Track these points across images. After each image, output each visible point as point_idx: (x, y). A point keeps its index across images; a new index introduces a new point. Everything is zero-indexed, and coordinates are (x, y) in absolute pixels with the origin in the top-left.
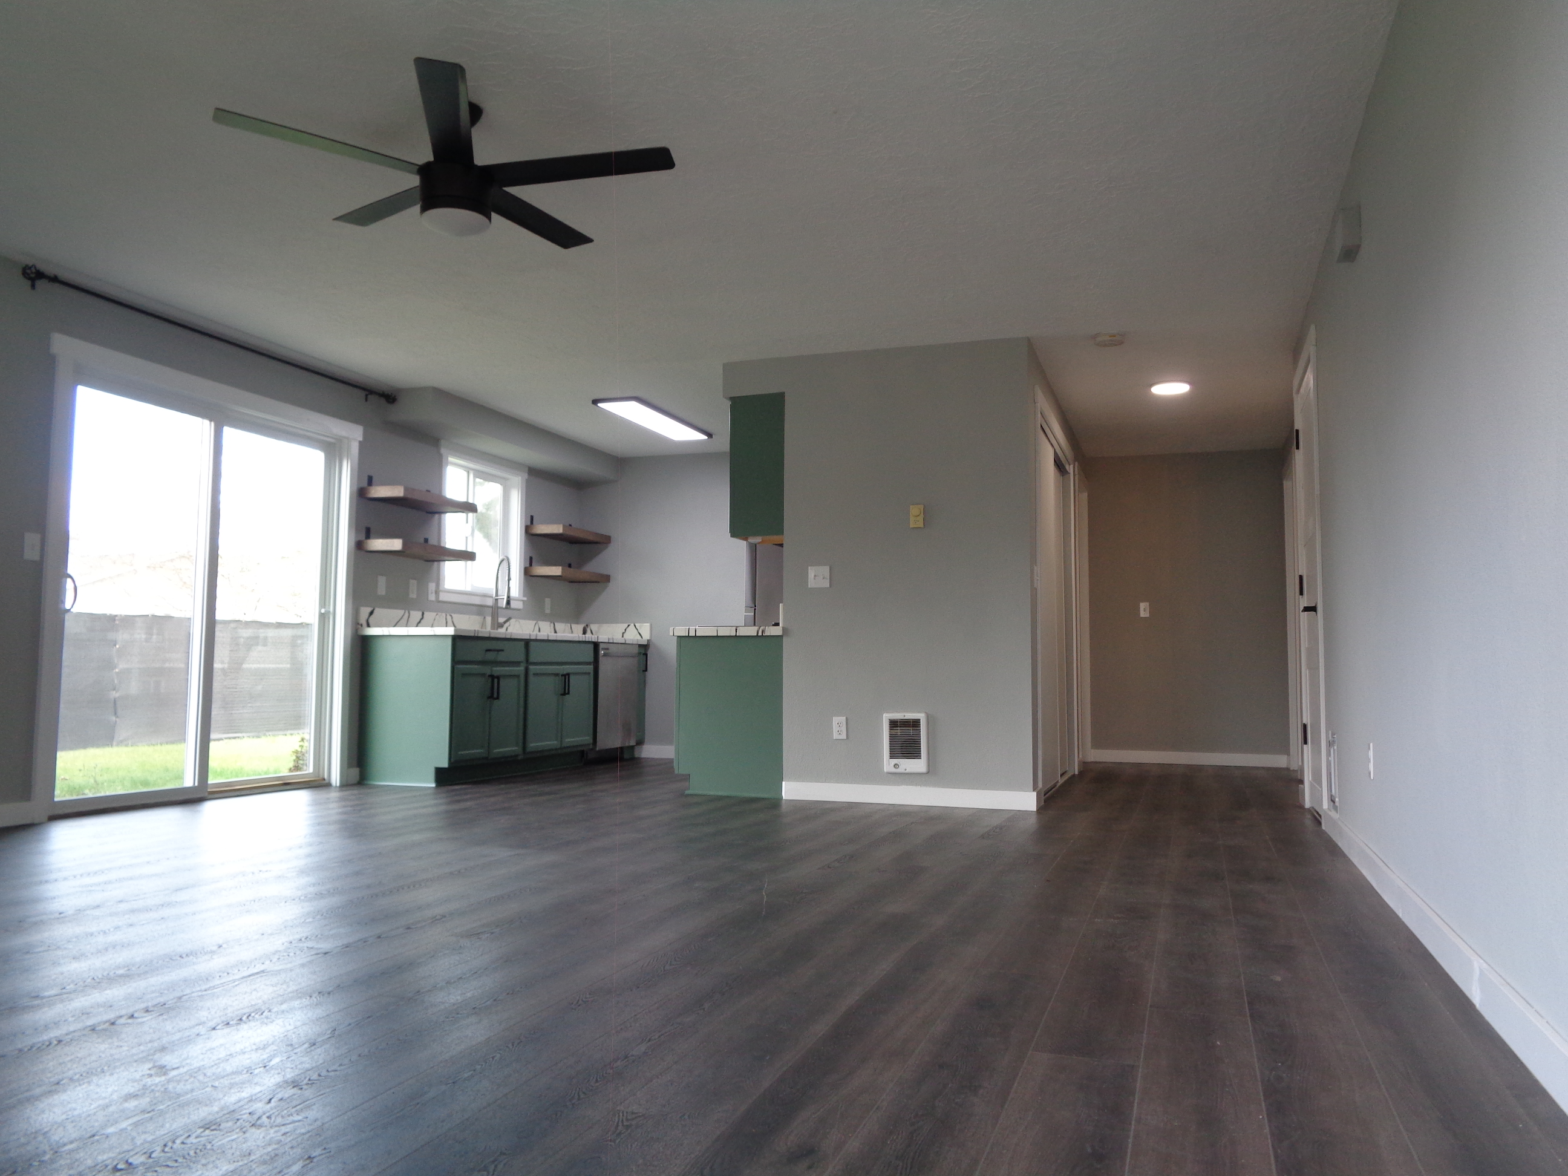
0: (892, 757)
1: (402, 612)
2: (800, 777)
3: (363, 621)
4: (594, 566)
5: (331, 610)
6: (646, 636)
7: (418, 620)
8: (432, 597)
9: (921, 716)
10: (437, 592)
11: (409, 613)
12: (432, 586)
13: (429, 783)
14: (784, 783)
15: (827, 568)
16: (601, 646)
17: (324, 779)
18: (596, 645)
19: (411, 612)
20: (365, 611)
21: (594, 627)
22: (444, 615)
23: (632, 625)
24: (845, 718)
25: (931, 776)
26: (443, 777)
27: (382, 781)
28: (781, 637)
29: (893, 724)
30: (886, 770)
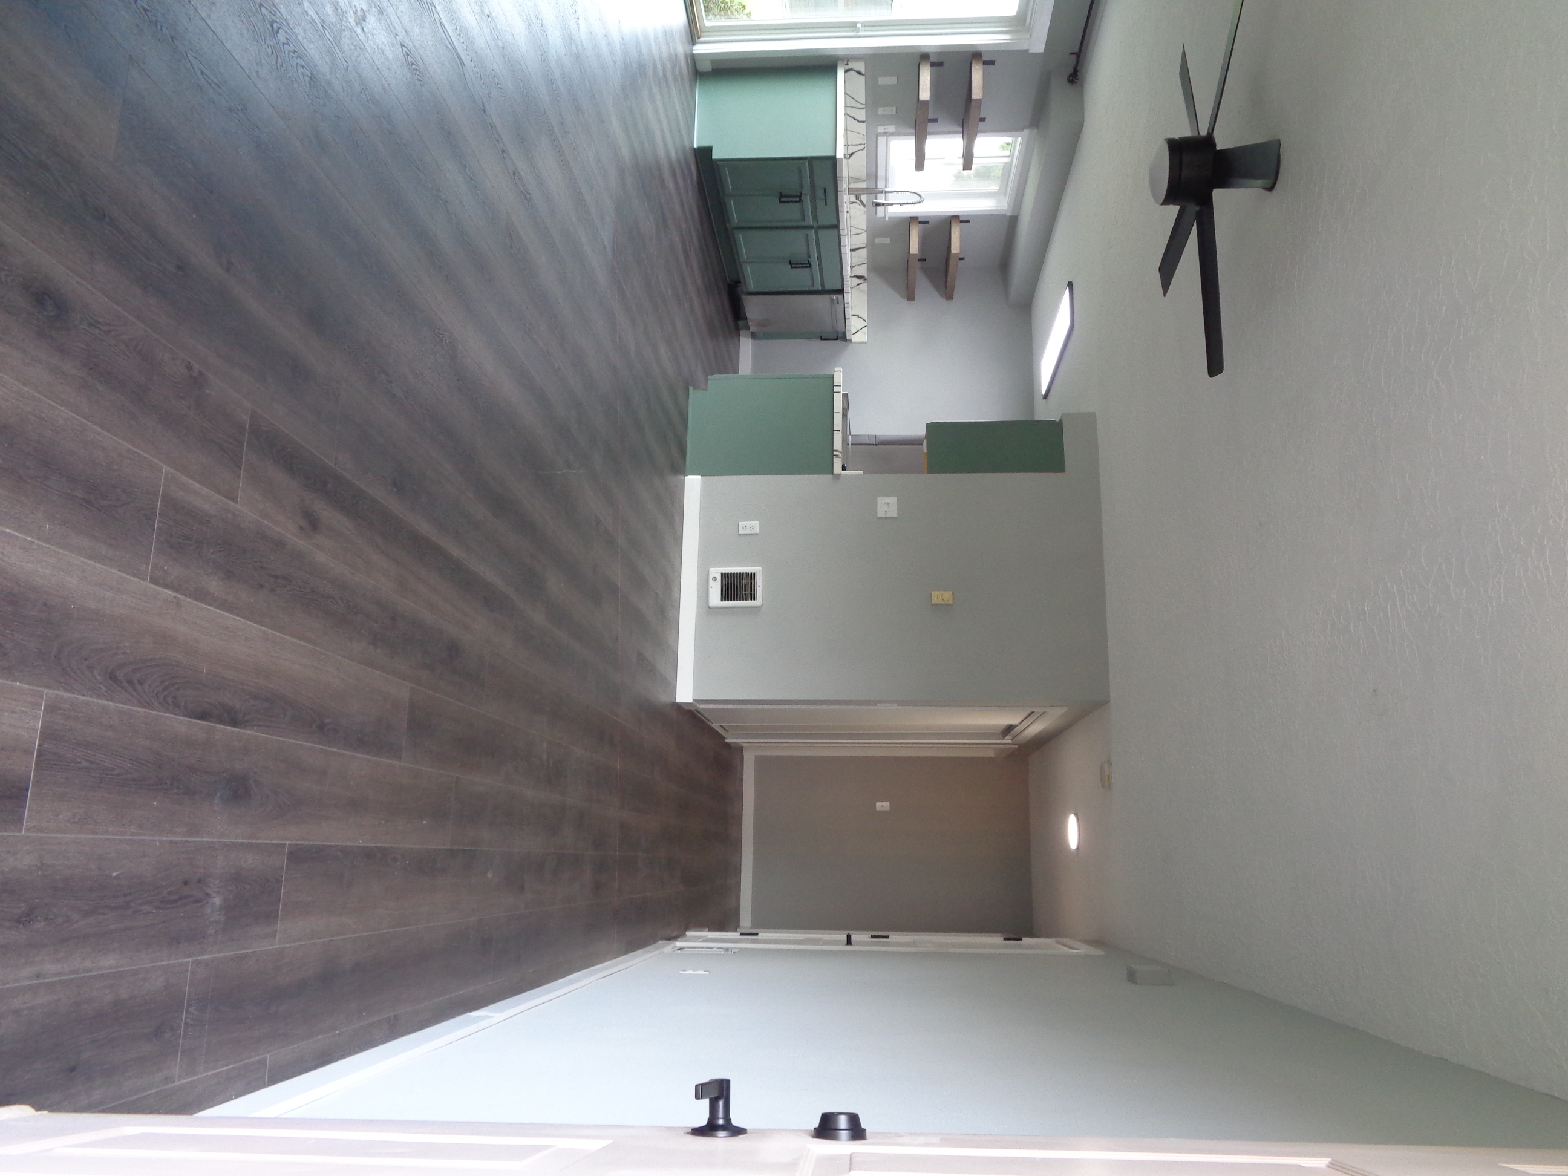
0: (724, 576)
1: (863, 102)
2: (705, 493)
3: (851, 65)
4: (923, 284)
5: (861, 34)
6: (855, 338)
7: (857, 118)
8: (881, 129)
9: (759, 601)
10: (886, 134)
11: (863, 108)
12: (891, 129)
13: (698, 142)
14: (699, 477)
15: (896, 516)
16: (840, 297)
17: (699, 38)
18: (841, 291)
19: (864, 110)
20: (861, 66)
21: (864, 286)
22: (865, 142)
23: (866, 325)
24: (758, 532)
25: (706, 611)
26: (704, 154)
27: (699, 94)
28: (832, 473)
29: (752, 576)
30: (711, 570)
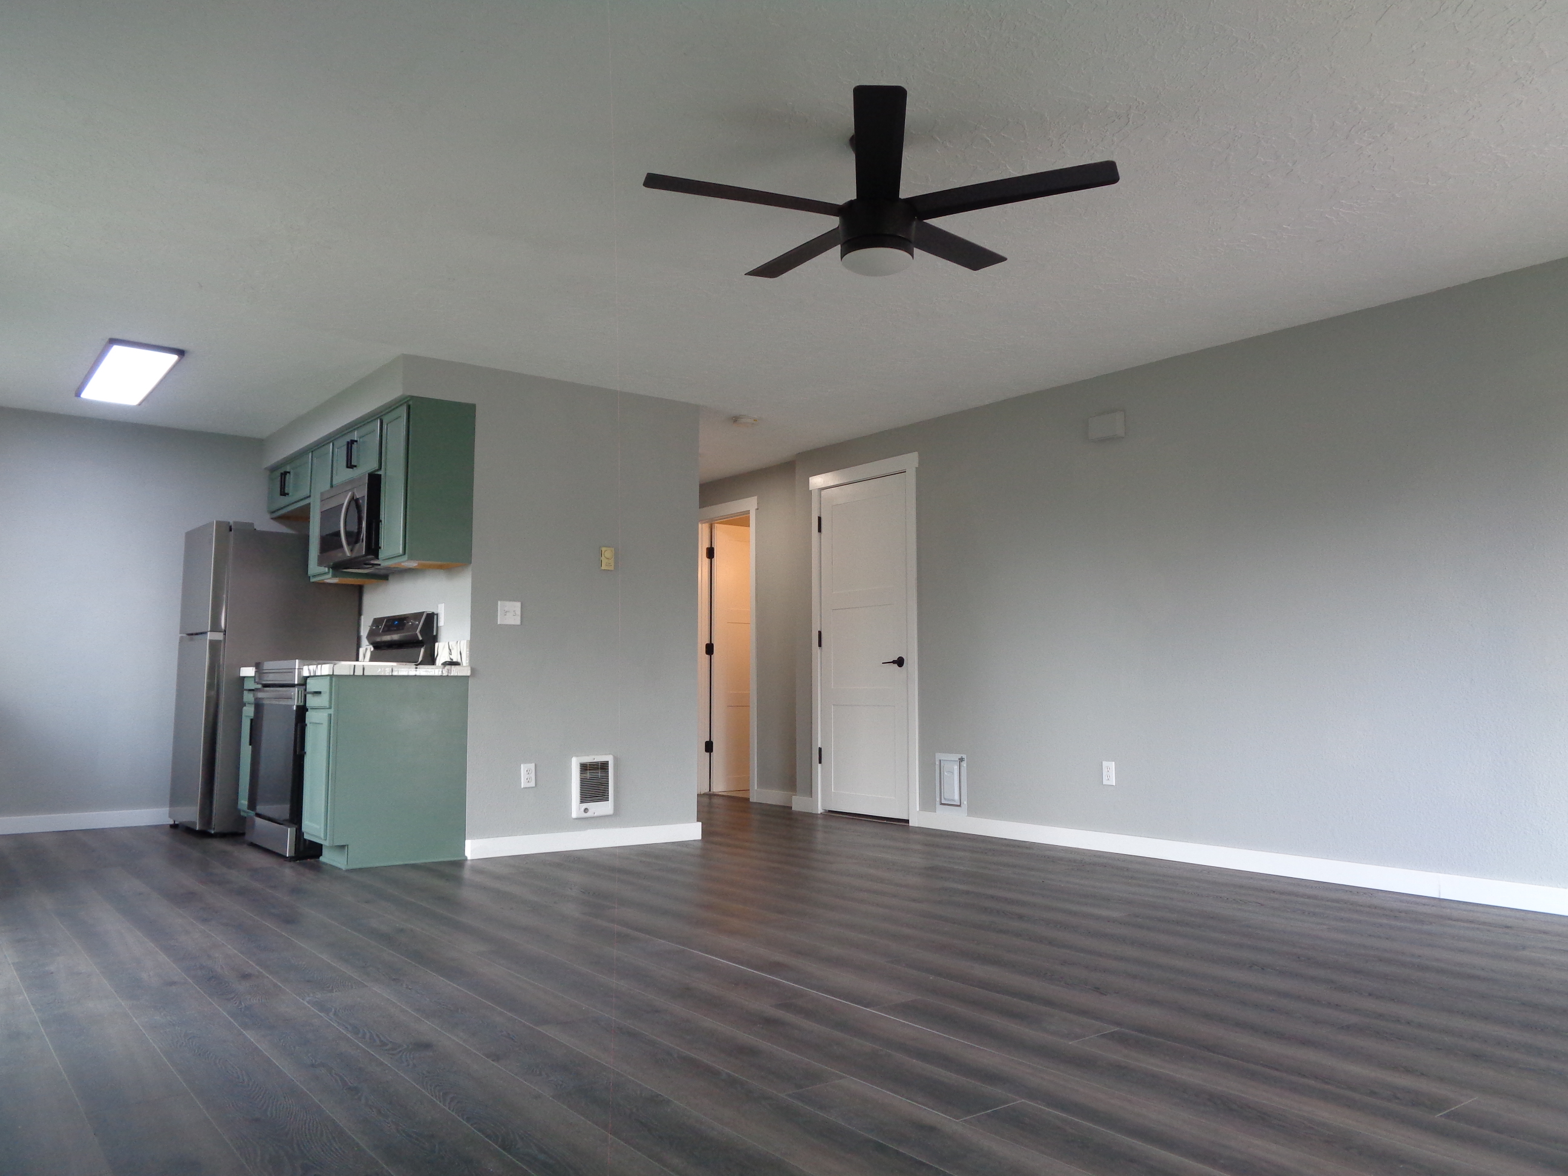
2: (485, 832)
9: (609, 759)
14: (466, 841)
15: (519, 604)
24: (533, 764)
25: (616, 818)
28: (467, 678)
30: (574, 815)
